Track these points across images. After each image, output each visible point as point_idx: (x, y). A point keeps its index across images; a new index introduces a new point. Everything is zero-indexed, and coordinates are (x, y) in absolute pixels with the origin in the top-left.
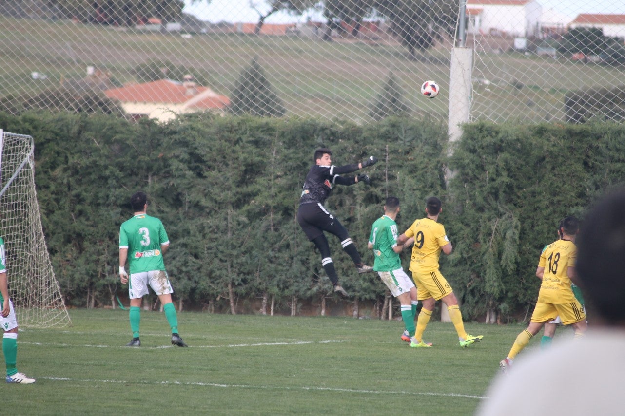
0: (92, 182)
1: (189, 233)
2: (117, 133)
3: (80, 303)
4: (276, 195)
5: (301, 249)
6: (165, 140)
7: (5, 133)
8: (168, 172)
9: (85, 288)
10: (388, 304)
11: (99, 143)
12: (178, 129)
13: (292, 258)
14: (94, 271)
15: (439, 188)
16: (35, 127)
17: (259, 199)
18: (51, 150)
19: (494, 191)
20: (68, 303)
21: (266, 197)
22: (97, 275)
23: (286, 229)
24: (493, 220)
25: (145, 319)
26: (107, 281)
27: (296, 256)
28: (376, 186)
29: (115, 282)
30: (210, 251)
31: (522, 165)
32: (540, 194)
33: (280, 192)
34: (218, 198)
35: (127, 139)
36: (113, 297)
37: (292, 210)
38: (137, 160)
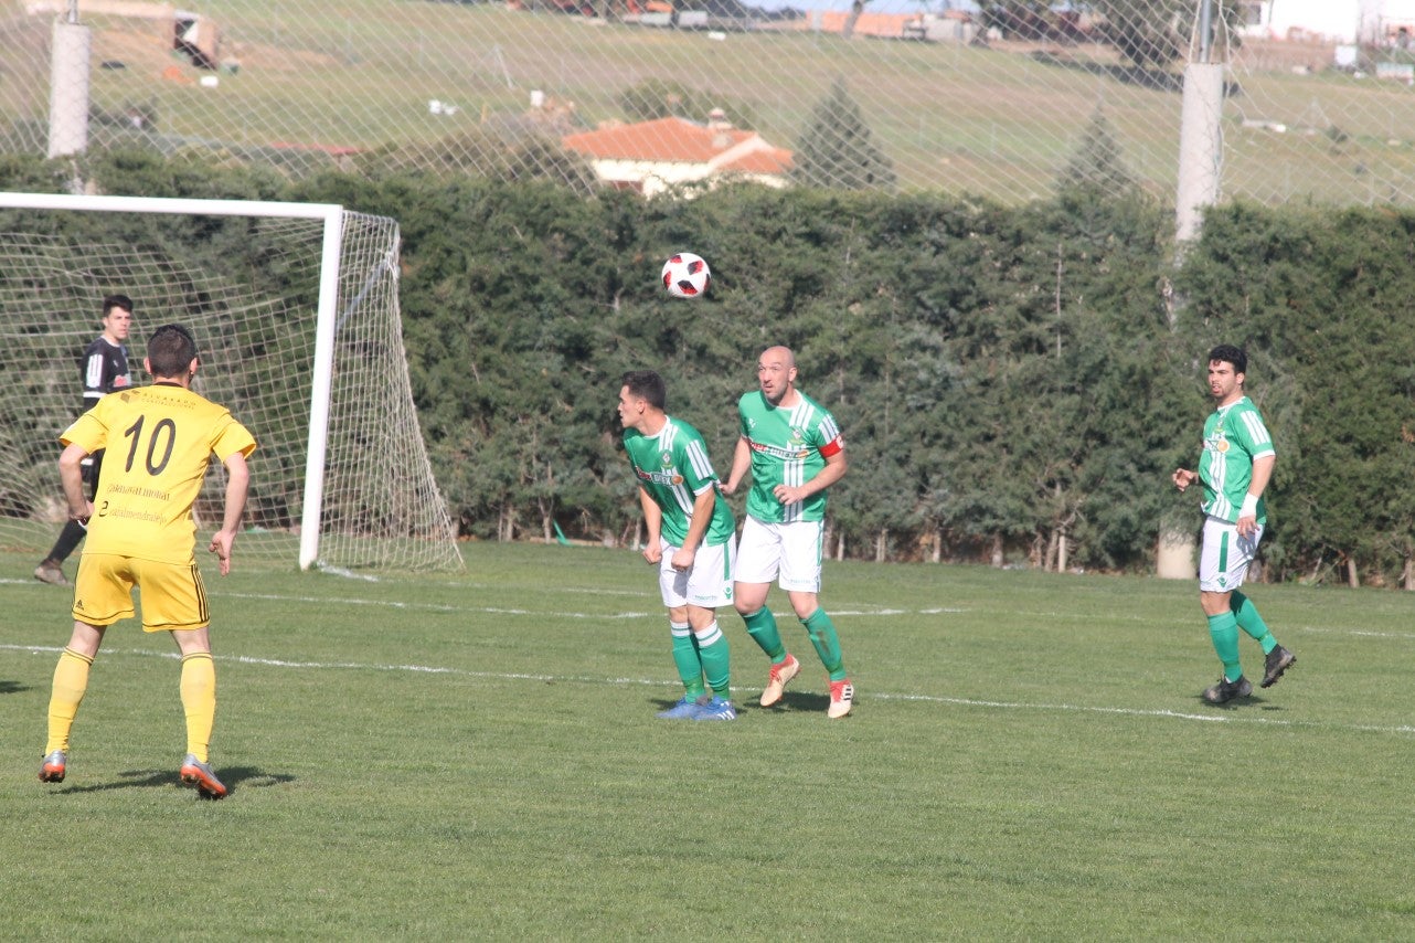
0: (512, 306)
1: (687, 404)
2: (557, 215)
3: (487, 531)
4: (851, 336)
5: (896, 436)
6: (642, 231)
7: (346, 212)
8: (651, 290)
9: (497, 504)
10: (1058, 542)
11: (523, 234)
12: (667, 210)
13: (880, 454)
14: (511, 472)
15: (1155, 326)
16: (408, 204)
17: (818, 341)
18: (435, 245)
19: (1259, 333)
20: (464, 531)
21: (831, 340)
22: (518, 480)
23: (869, 399)
24: (1258, 388)
25: (603, 564)
26: (536, 490)
27: (887, 451)
28: (1039, 320)
29: (550, 494)
30: (726, 439)
31: (1314, 285)
32: (1345, 339)
33: (858, 330)
34: (743, 341)
35: (576, 228)
36: (546, 521)
37: (881, 364)
38: (595, 265)
